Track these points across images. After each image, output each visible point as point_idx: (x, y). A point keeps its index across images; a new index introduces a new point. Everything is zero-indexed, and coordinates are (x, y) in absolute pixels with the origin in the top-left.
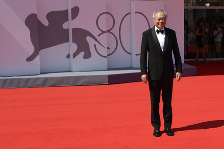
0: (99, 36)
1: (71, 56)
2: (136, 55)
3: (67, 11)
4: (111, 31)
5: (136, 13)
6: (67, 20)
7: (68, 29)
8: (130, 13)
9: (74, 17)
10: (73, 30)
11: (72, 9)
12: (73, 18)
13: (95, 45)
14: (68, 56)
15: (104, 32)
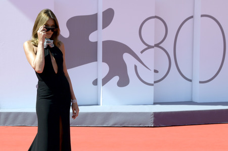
0: (142, 52)
1: (100, 82)
2: (201, 82)
3: (96, 15)
4: (160, 45)
5: (202, 16)
6: (95, 28)
7: (96, 43)
8: (192, 17)
9: (106, 24)
10: (104, 43)
11: (103, 12)
12: (104, 26)
13: (136, 67)
14: (95, 83)
15: (149, 47)
